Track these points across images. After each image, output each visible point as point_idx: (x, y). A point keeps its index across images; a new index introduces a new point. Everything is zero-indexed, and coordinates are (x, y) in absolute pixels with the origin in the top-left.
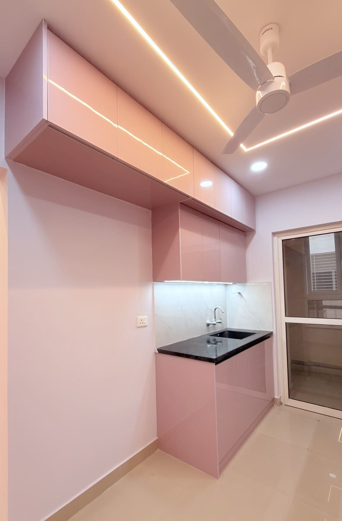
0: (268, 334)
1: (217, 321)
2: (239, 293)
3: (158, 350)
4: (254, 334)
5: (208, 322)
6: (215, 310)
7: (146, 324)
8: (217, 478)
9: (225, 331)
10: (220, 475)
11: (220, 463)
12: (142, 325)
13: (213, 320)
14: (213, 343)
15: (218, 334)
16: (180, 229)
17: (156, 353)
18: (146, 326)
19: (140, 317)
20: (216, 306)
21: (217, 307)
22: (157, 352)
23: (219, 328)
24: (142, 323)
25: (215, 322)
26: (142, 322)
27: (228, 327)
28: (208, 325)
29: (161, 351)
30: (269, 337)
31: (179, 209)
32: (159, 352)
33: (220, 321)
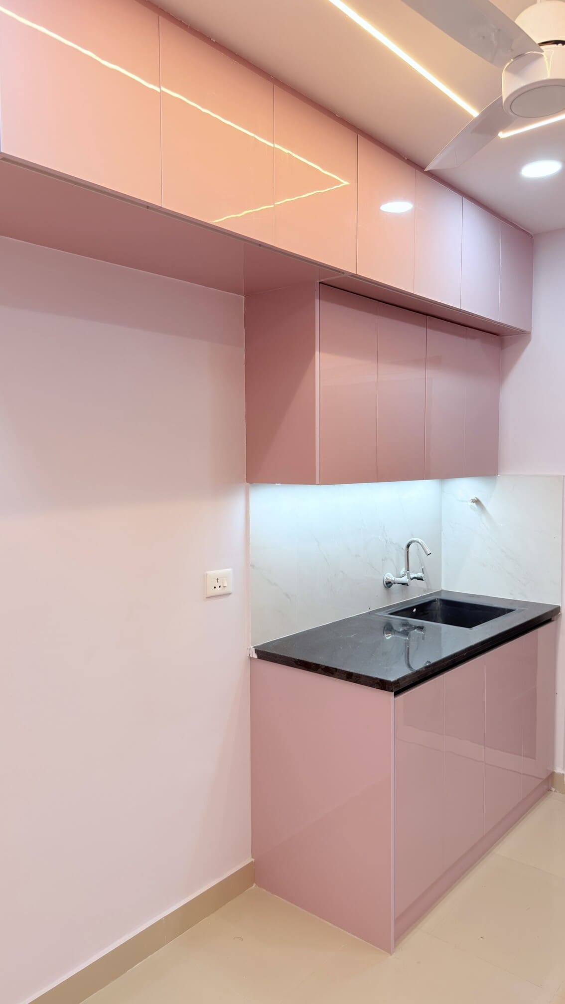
0: (546, 613)
1: (412, 576)
2: (477, 501)
3: (257, 651)
4: (510, 611)
5: (391, 577)
6: (408, 546)
7: (229, 589)
8: (389, 951)
9: (434, 601)
10: (395, 946)
11: (397, 920)
12: (218, 591)
13: (403, 571)
14: (401, 630)
15: (413, 608)
16: (317, 353)
17: (251, 658)
18: (229, 594)
19: (213, 573)
20: (413, 536)
21: (415, 539)
22: (255, 656)
23: (417, 594)
24: (217, 587)
25: (405, 579)
26: (217, 585)
27: (444, 588)
28: (389, 584)
29: (264, 654)
30: (549, 621)
31: (317, 301)
32: (259, 657)
33: (420, 575)
